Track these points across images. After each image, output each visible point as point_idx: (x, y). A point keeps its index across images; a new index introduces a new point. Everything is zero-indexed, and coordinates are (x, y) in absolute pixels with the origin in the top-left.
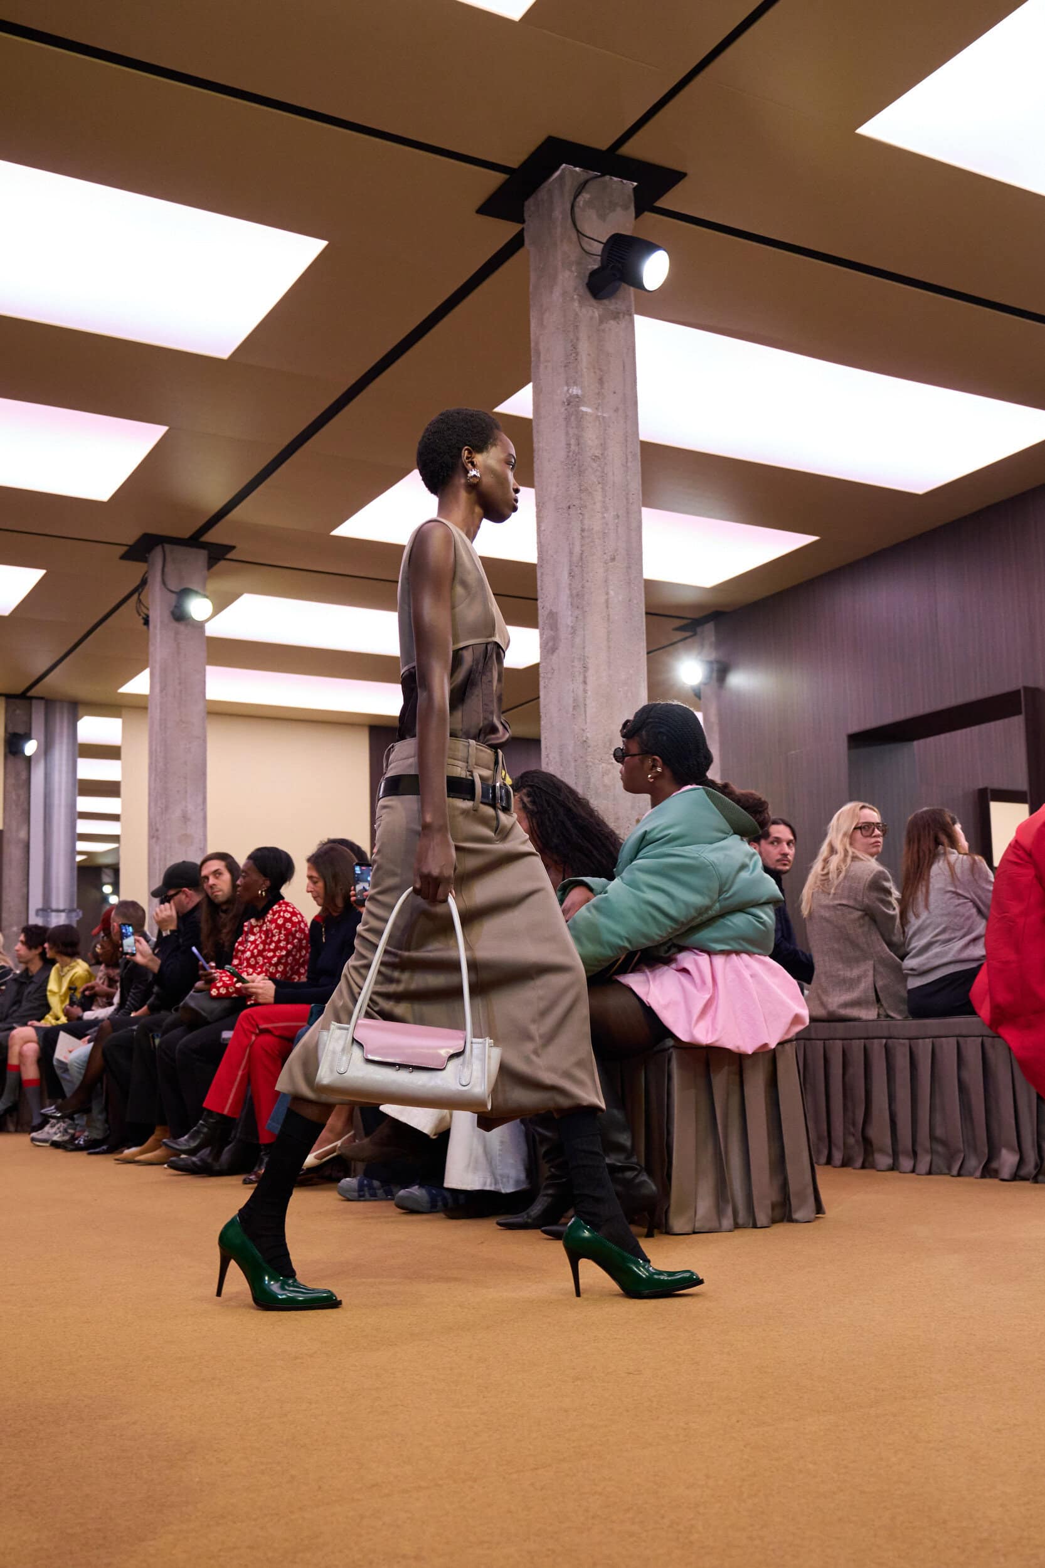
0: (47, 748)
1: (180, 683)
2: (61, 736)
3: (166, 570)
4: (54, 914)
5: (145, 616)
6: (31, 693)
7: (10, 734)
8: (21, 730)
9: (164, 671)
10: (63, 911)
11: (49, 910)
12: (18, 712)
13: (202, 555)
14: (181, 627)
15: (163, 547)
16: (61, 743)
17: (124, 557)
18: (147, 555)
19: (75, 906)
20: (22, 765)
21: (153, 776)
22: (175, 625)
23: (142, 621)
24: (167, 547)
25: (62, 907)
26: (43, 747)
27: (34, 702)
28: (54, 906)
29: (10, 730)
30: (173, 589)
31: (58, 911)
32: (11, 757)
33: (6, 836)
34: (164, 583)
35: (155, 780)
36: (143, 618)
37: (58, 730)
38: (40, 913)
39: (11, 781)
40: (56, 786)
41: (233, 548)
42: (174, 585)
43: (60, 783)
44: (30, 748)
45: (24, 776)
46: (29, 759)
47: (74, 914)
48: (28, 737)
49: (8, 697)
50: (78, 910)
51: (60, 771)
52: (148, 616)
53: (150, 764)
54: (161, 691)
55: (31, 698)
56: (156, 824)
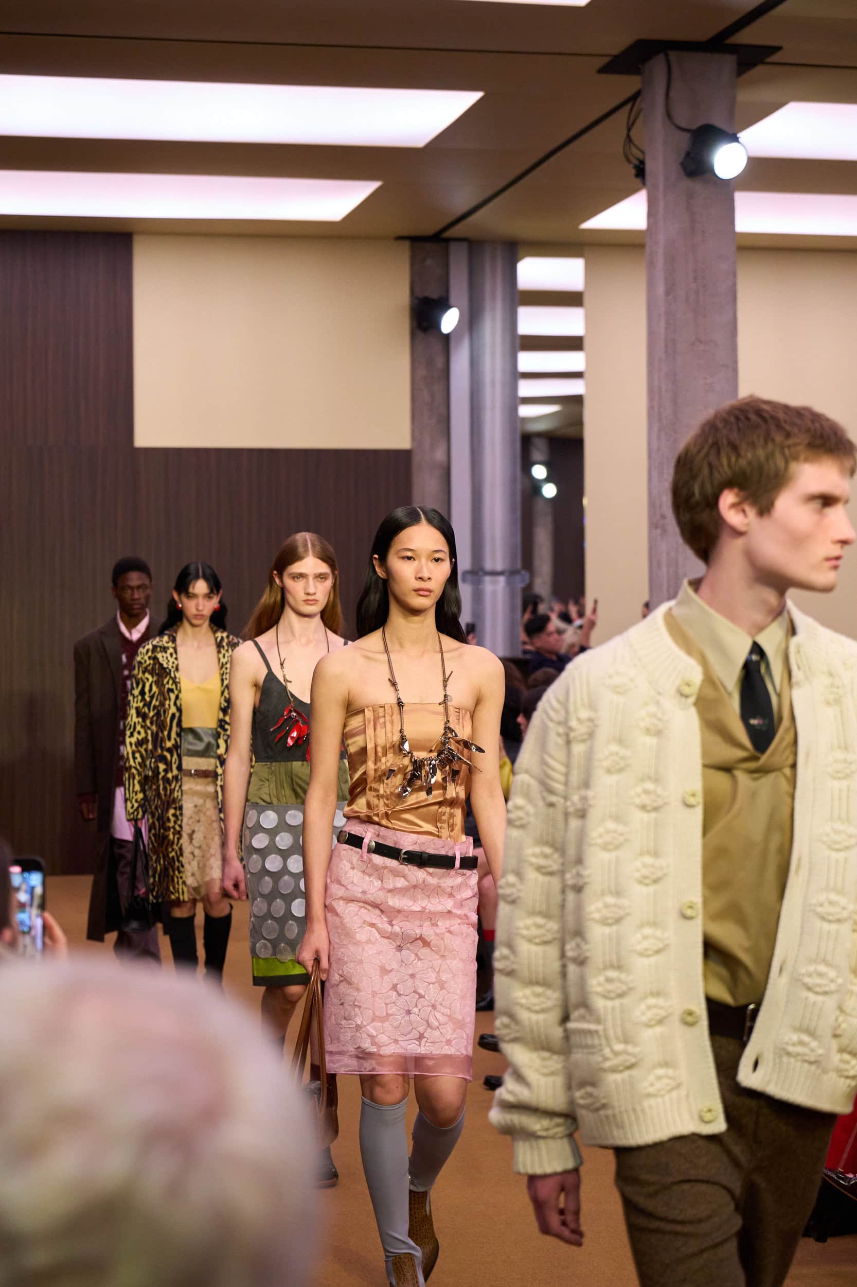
0: (472, 320)
1: (695, 279)
2: (494, 298)
3: (672, 94)
4: (488, 579)
5: (637, 163)
6: (448, 234)
7: (418, 298)
8: (434, 294)
9: (671, 260)
10: (501, 573)
11: (481, 573)
12: (429, 262)
13: (729, 62)
14: (696, 186)
15: (667, 55)
16: (493, 309)
17: (603, 70)
18: (640, 66)
19: (519, 565)
20: (438, 346)
21: (656, 429)
22: (687, 183)
23: (633, 172)
24: (673, 55)
25: (499, 567)
26: (466, 320)
27: (453, 246)
28: (488, 566)
29: (421, 295)
30: (684, 125)
31: (494, 573)
32: (420, 335)
33: (416, 459)
34: (669, 115)
35: (659, 437)
36: (636, 167)
37: (488, 287)
38: (469, 577)
39: (422, 372)
40: (487, 378)
41: (778, 49)
42: (683, 117)
43: (493, 371)
44: (450, 321)
45: (440, 363)
46: (447, 337)
47: (517, 578)
48: (444, 304)
49: (415, 240)
50: (523, 572)
51: (493, 355)
52: (642, 162)
53: (651, 408)
54: (667, 293)
55: (448, 240)
56: (660, 506)
